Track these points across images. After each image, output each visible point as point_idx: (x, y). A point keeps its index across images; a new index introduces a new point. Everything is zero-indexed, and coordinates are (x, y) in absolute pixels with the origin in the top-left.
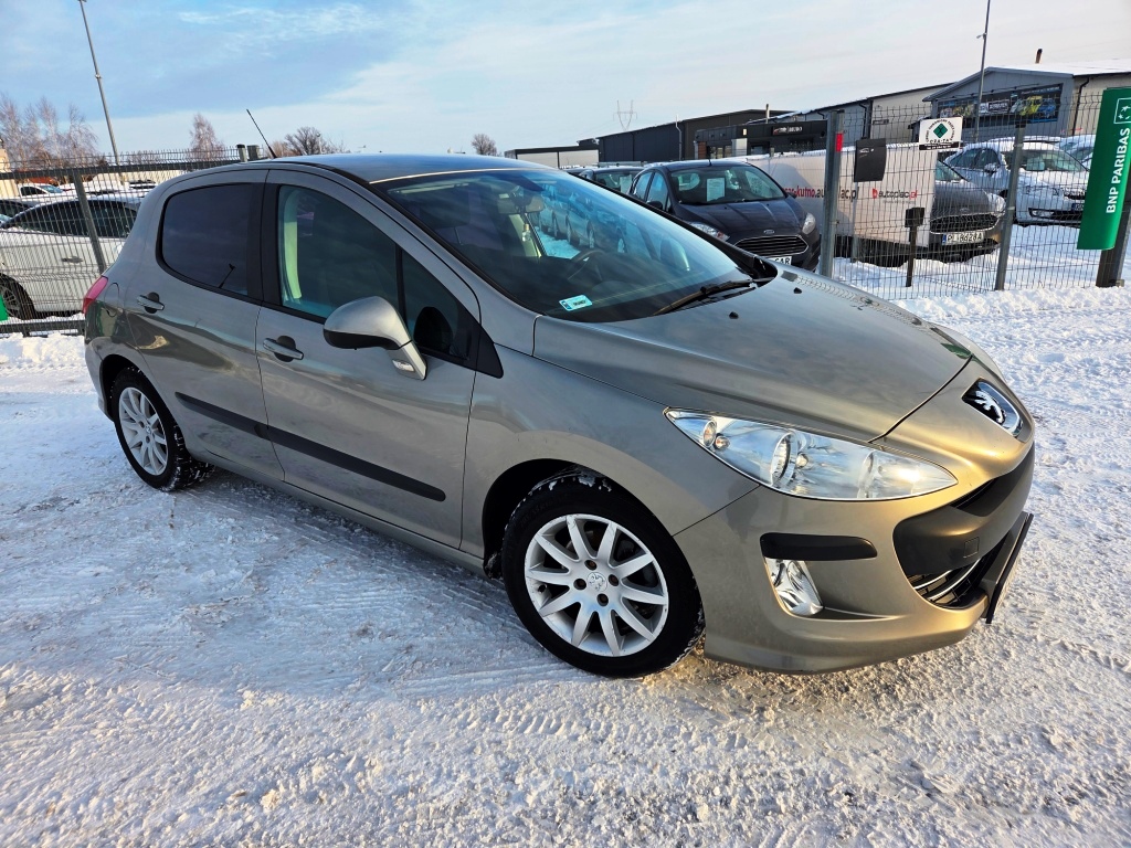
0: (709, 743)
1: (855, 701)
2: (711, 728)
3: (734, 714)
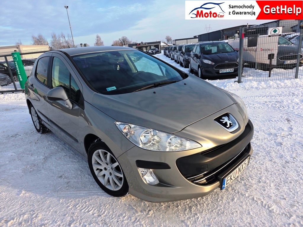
0: (129, 220)
1: (178, 211)
2: (133, 215)
3: (141, 211)
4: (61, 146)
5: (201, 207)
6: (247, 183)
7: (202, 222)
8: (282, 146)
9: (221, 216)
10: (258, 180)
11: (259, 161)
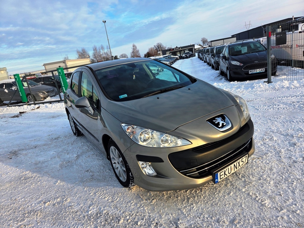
0: (135, 206)
1: (177, 201)
2: (139, 202)
3: (146, 200)
4: (91, 146)
5: (198, 199)
6: (247, 180)
7: (196, 211)
8: (295, 146)
9: (214, 207)
10: (259, 177)
11: (266, 161)
